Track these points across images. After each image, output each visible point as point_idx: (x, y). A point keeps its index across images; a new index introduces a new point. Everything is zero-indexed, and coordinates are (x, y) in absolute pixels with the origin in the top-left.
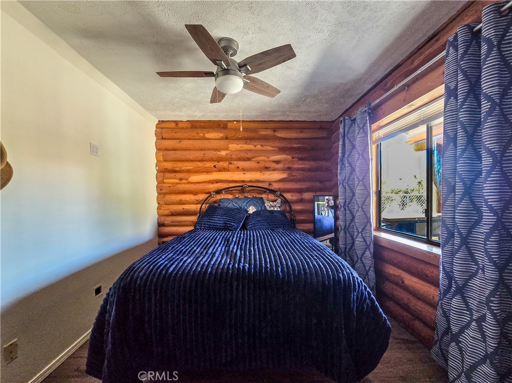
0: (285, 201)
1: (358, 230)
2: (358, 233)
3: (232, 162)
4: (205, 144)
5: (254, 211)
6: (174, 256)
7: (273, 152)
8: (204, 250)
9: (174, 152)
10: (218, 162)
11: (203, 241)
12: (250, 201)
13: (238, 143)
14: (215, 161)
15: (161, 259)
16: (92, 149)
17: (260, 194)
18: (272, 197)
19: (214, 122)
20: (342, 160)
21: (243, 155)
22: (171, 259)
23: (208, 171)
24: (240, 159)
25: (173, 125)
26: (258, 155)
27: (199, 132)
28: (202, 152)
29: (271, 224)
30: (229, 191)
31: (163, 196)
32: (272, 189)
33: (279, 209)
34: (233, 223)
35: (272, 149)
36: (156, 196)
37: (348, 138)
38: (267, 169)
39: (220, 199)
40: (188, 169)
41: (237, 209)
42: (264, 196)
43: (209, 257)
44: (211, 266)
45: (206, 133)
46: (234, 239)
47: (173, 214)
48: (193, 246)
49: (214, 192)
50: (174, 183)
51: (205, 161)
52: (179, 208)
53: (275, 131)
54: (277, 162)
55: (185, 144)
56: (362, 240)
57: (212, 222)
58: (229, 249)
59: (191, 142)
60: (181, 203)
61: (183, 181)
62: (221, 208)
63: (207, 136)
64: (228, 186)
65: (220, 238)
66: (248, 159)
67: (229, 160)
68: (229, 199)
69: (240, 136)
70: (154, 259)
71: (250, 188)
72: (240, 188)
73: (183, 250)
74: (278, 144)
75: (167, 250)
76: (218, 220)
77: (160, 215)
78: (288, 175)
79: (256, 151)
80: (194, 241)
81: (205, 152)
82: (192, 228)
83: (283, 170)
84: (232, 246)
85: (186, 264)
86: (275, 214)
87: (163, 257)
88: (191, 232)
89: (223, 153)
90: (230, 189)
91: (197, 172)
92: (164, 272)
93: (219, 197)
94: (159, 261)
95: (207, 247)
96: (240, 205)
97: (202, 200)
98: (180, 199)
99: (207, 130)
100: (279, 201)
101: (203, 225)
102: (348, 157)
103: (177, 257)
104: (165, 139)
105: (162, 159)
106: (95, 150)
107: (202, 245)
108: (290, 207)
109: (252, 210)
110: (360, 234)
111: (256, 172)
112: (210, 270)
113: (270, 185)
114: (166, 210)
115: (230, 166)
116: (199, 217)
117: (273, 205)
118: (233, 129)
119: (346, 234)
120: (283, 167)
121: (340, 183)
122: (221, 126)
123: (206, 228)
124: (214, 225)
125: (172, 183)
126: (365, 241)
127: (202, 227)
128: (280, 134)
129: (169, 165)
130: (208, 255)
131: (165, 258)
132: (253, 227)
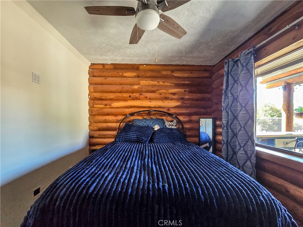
0: (179, 122)
1: (240, 145)
2: (241, 147)
3: (142, 93)
4: (124, 80)
5: (158, 128)
6: (96, 171)
7: (171, 87)
8: (123, 164)
9: (101, 86)
10: (132, 93)
11: (122, 153)
12: (154, 121)
13: (146, 80)
14: (131, 92)
15: (84, 175)
16: (34, 77)
17: (161, 116)
18: (169, 118)
19: (130, 65)
20: (225, 92)
21: (150, 88)
22: (93, 175)
23: (125, 100)
24: (148, 92)
25: (101, 67)
26: (160, 88)
27: (119, 72)
28: (121, 86)
29: (171, 138)
30: (140, 114)
31: (93, 116)
32: (170, 113)
33: (175, 128)
34: (144, 137)
35: (170, 84)
36: (88, 117)
37: (231, 75)
38: (166, 98)
39: (133, 120)
40: (111, 98)
41: (146, 127)
42: (164, 118)
43: (128, 173)
44: (131, 185)
45: (124, 73)
46: (147, 152)
47: (99, 130)
48: (114, 159)
49: (129, 114)
50: (101, 108)
51: (123, 92)
52: (105, 125)
53: (172, 72)
54: (174, 94)
55: (110, 80)
56: (244, 153)
57: (128, 137)
58: (144, 162)
59: (113, 79)
60: (105, 121)
61: (108, 106)
62: (134, 126)
63: (125, 74)
64: (139, 111)
65: (135, 150)
66: (153, 91)
67: (140, 92)
68: (140, 120)
69: (148, 75)
70: (78, 174)
71: (154, 112)
72: (147, 112)
73: (105, 163)
74: (175, 81)
75: (91, 162)
76: (133, 135)
77: (91, 130)
78: (181, 103)
79: (159, 86)
80: (115, 153)
81: (124, 86)
82: (113, 140)
83: (178, 100)
84: (146, 160)
85: (107, 182)
86: (174, 131)
87: (86, 172)
88: (113, 143)
89: (136, 87)
90: (140, 113)
91: (117, 100)
92: (84, 191)
93: (132, 118)
94: (82, 176)
95: (125, 160)
96: (148, 124)
97: (120, 120)
98: (105, 119)
99: (125, 70)
100: (175, 121)
101: (121, 138)
102: (231, 89)
103: (99, 172)
104: (95, 76)
105: (93, 91)
106: (37, 78)
107: (121, 158)
108: (182, 125)
109: (157, 128)
110: (242, 148)
111: (159, 101)
112: (130, 190)
113: (168, 110)
114: (95, 126)
115: (141, 96)
116: (118, 132)
117: (171, 125)
118: (143, 70)
119: (228, 147)
120: (178, 98)
121: (224, 109)
122: (135, 67)
123: (123, 141)
124: (129, 139)
125: (99, 108)
126: (246, 153)
127: (121, 140)
128: (176, 74)
129: (97, 95)
130: (127, 170)
131: (88, 172)
132: (158, 140)
